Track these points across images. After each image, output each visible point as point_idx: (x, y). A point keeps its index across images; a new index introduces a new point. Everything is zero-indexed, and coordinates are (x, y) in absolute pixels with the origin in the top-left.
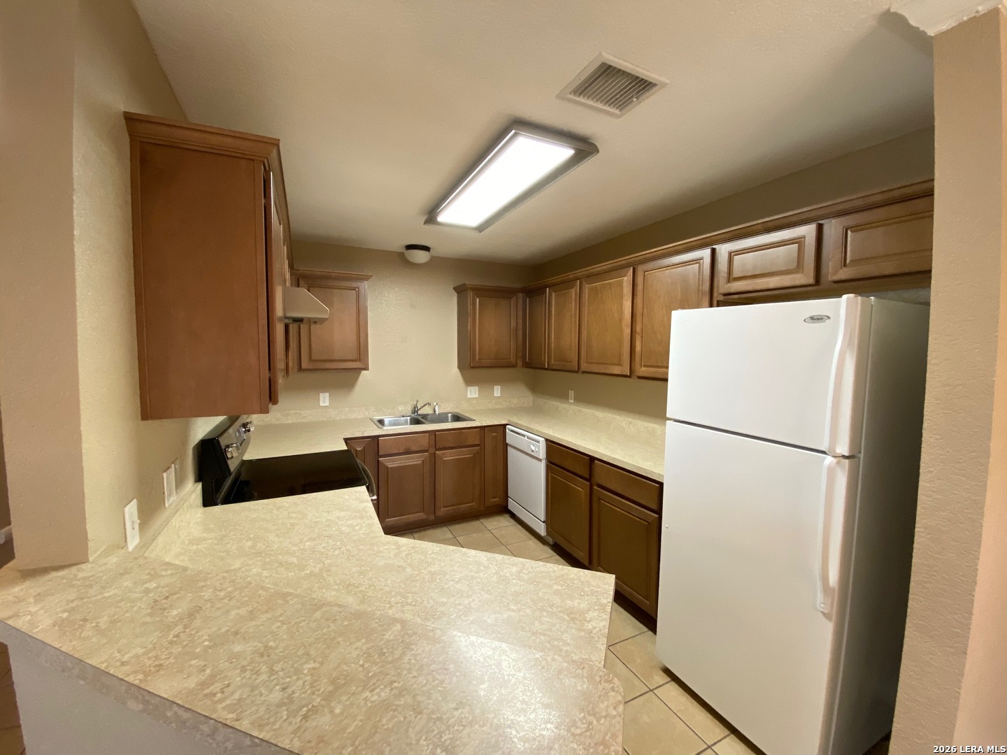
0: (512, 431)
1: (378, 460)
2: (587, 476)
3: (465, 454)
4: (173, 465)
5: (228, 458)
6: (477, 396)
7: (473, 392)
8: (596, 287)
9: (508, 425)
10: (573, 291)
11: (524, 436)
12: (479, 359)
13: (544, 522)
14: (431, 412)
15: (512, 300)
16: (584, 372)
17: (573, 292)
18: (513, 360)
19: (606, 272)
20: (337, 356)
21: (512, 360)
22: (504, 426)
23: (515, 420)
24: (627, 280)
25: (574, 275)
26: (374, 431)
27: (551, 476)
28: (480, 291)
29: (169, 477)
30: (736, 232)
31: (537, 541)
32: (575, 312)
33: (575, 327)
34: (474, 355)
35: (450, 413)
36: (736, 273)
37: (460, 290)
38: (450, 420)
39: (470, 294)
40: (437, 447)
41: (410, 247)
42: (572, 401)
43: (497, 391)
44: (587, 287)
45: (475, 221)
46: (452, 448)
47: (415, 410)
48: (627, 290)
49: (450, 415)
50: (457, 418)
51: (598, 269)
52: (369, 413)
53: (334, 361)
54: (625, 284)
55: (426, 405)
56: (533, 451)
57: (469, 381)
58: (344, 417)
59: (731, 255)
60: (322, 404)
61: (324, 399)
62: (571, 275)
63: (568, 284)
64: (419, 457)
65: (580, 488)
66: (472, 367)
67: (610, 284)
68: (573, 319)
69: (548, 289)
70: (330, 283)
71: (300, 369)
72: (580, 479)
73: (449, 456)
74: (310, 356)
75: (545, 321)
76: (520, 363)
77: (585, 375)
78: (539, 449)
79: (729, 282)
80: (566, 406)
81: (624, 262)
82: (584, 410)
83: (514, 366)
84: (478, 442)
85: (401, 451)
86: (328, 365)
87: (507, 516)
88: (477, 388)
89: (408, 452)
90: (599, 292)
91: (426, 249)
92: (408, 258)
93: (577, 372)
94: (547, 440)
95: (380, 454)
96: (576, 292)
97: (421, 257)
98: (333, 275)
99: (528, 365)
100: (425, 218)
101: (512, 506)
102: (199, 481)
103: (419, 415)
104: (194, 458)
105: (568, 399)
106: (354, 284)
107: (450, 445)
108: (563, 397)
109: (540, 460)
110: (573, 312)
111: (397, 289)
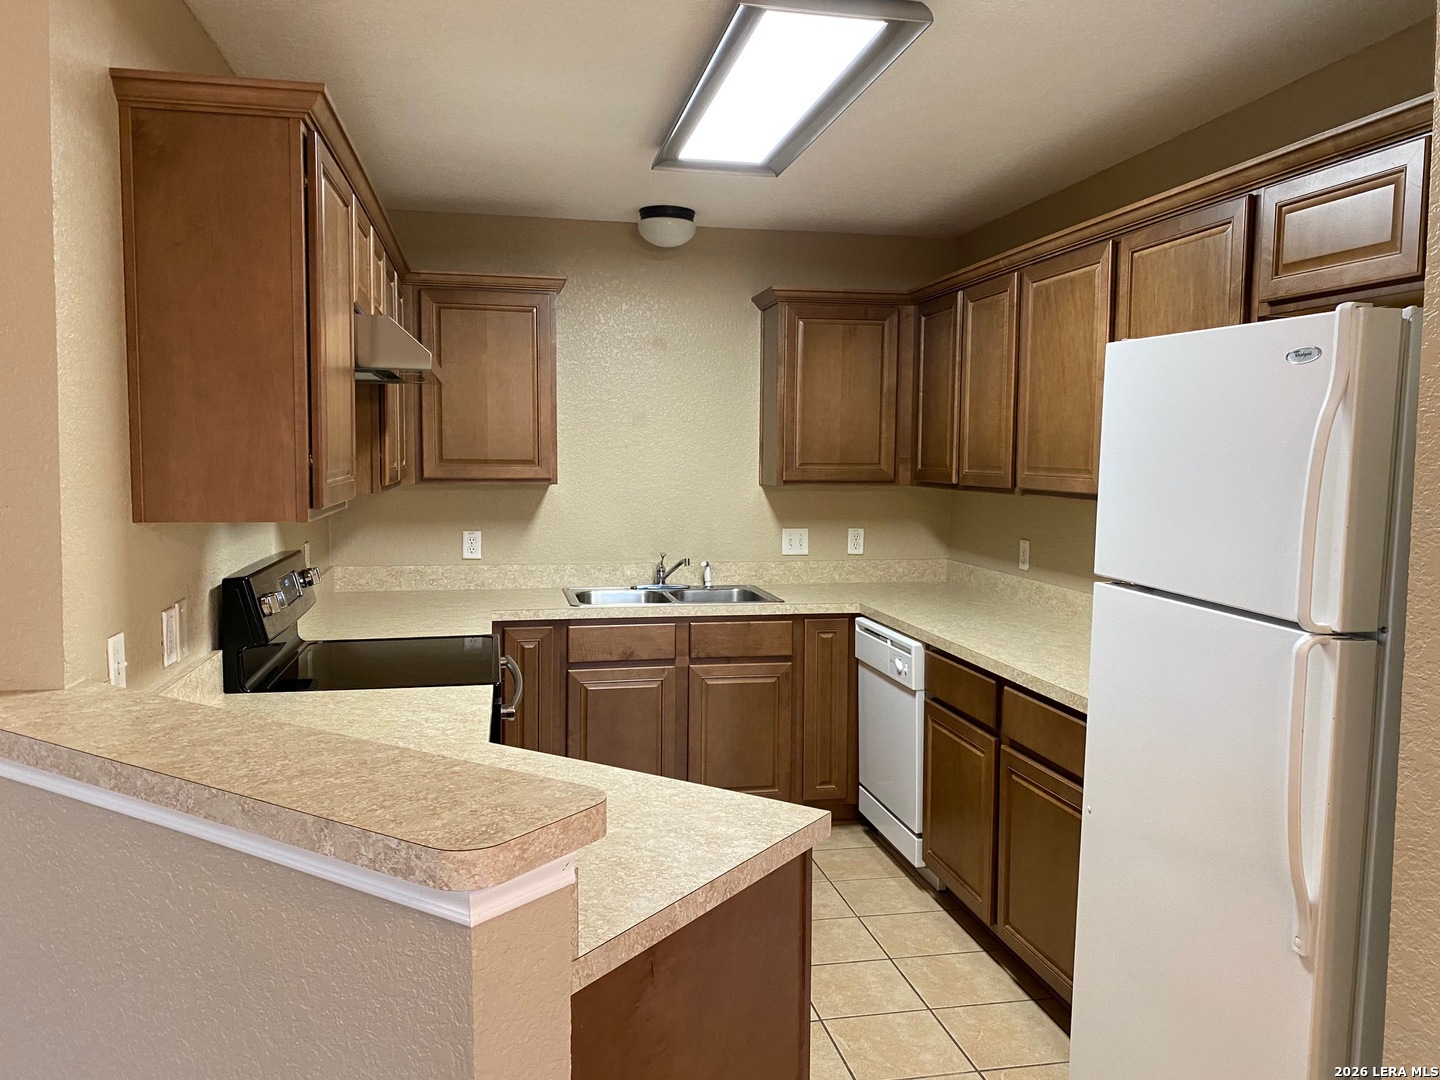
0: (868, 630)
1: (568, 672)
2: (992, 724)
3: (757, 675)
4: (177, 605)
5: (265, 615)
6: (806, 551)
7: (796, 542)
8: (1047, 288)
9: (860, 615)
10: (1005, 296)
11: (885, 639)
12: (802, 464)
13: (919, 836)
14: (697, 583)
15: (887, 323)
16: (1025, 492)
17: (1007, 300)
18: (886, 466)
19: (1067, 252)
20: (493, 451)
21: (884, 466)
22: (852, 617)
23: (875, 605)
24: (1101, 270)
25: (1006, 261)
26: (562, 611)
27: (933, 727)
28: (808, 306)
29: (171, 621)
30: (1291, 158)
31: (908, 880)
32: (1009, 350)
33: (1009, 385)
34: (790, 454)
35: (733, 587)
36: (1289, 256)
37: (765, 302)
38: (735, 598)
39: (784, 311)
40: (693, 655)
41: (649, 212)
42: (1026, 567)
43: (856, 542)
44: (1031, 288)
45: (759, 152)
46: (728, 660)
47: (660, 576)
48: (1102, 294)
49: (735, 590)
50: (750, 596)
51: (1048, 246)
52: (562, 578)
53: (486, 462)
54: (1097, 282)
55: (680, 564)
56: (900, 673)
57: (786, 516)
58: (511, 586)
59: (1281, 210)
60: (466, 555)
61: (473, 544)
62: (1002, 259)
63: (994, 282)
64: (653, 674)
65: (979, 751)
66: (785, 482)
67: (1072, 280)
68: (1005, 366)
69: (960, 294)
70: (481, 298)
71: (422, 478)
72: (980, 731)
73: (719, 677)
74: (441, 453)
75: (954, 371)
76: (905, 473)
77: (1028, 497)
78: (910, 668)
79: (1277, 274)
80: (1011, 579)
81: (1094, 229)
82: (1047, 586)
83: (892, 481)
84: (787, 652)
85: (615, 658)
86: (475, 472)
87: (859, 829)
88: (805, 532)
89: (627, 661)
90: (1052, 299)
91: (686, 214)
92: (645, 237)
93: (1011, 491)
94: (927, 647)
95: (571, 661)
96: (1011, 300)
97: (670, 232)
98: (487, 280)
99: (921, 479)
100: (654, 154)
101: (867, 806)
102: (219, 649)
103: (668, 588)
104: (212, 608)
105: (1017, 561)
106: (527, 300)
107: (724, 653)
108: (1007, 557)
109: (913, 693)
110: (1005, 348)
111: (624, 307)
